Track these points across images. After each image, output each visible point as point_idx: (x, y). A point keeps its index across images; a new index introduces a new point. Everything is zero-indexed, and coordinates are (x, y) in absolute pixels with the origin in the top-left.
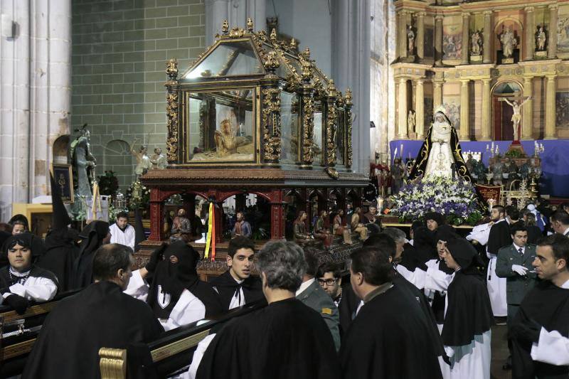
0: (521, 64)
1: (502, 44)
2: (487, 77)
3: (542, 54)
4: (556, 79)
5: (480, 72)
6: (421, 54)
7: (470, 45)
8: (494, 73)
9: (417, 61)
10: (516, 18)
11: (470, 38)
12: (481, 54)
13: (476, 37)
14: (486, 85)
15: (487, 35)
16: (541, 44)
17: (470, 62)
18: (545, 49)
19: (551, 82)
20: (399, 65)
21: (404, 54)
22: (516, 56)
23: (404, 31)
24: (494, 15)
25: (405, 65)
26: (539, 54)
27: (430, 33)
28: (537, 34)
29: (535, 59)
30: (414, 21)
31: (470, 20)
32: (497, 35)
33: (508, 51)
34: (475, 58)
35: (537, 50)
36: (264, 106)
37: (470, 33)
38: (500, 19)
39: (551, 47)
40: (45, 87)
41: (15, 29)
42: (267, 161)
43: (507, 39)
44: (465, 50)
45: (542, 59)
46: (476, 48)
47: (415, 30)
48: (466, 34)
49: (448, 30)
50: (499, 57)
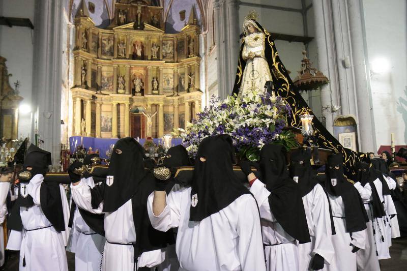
0: (146, 96)
1: (134, 85)
2: (127, 102)
3: (156, 92)
4: (164, 106)
5: (124, 98)
6: (89, 84)
7: (118, 84)
8: (131, 100)
9: (87, 88)
10: (142, 71)
11: (118, 80)
12: (124, 89)
13: (121, 79)
14: (127, 106)
15: (127, 79)
16: (155, 87)
17: (117, 93)
18: (157, 89)
19: (161, 107)
20: (77, 89)
21: (79, 83)
22: (142, 92)
23: (79, 70)
24: (131, 68)
25: (80, 89)
26: (154, 92)
27: (94, 74)
28: (153, 81)
29: (153, 94)
30: (85, 65)
31: (118, 69)
33: (138, 89)
34: (120, 91)
35: (153, 90)
37: (118, 77)
38: (134, 71)
43: (137, 83)
44: (115, 86)
45: (156, 94)
46: (121, 86)
47: (85, 70)
48: (115, 78)
49: (105, 74)
50: (133, 92)
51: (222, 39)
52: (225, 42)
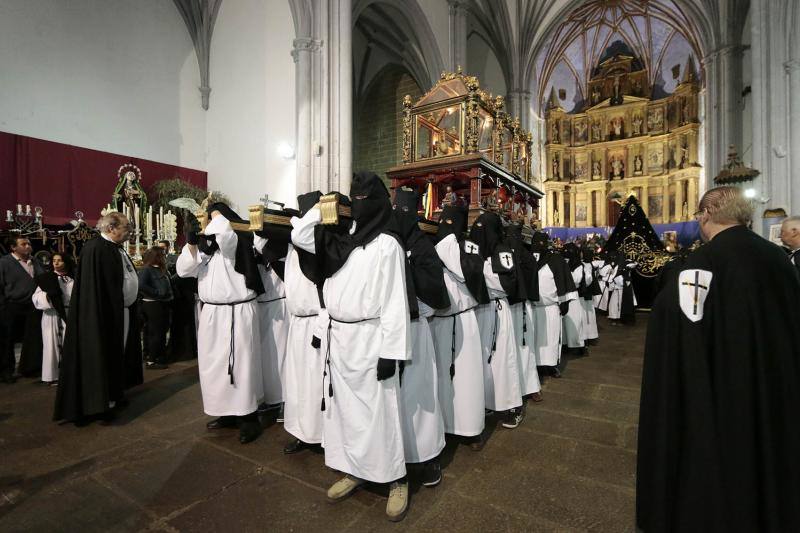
0: (625, 179)
1: (613, 168)
2: (604, 188)
3: (639, 173)
4: (648, 188)
5: (599, 185)
6: (562, 176)
7: (593, 169)
8: (608, 186)
9: (559, 180)
10: (622, 152)
11: (593, 165)
12: (600, 174)
13: (596, 165)
14: (603, 192)
15: (603, 163)
16: (638, 167)
17: (592, 180)
18: (641, 170)
19: (645, 190)
20: (548, 183)
21: (551, 176)
22: (622, 175)
23: (551, 163)
24: (608, 150)
25: (552, 182)
26: (637, 173)
27: (567, 164)
28: (635, 161)
29: (634, 176)
30: (557, 157)
31: (593, 154)
32: (610, 163)
33: (617, 172)
34: (595, 177)
35: (636, 170)
36: (468, 114)
37: (593, 162)
38: (611, 154)
39: (645, 169)
40: (337, 182)
41: (321, 149)
42: (469, 152)
43: (616, 166)
44: (590, 173)
45: (639, 176)
46: (596, 171)
47: (558, 162)
48: (590, 164)
49: (579, 161)
50: (611, 176)
51: (714, 103)
52: (718, 106)
